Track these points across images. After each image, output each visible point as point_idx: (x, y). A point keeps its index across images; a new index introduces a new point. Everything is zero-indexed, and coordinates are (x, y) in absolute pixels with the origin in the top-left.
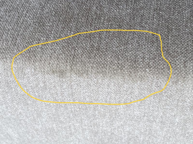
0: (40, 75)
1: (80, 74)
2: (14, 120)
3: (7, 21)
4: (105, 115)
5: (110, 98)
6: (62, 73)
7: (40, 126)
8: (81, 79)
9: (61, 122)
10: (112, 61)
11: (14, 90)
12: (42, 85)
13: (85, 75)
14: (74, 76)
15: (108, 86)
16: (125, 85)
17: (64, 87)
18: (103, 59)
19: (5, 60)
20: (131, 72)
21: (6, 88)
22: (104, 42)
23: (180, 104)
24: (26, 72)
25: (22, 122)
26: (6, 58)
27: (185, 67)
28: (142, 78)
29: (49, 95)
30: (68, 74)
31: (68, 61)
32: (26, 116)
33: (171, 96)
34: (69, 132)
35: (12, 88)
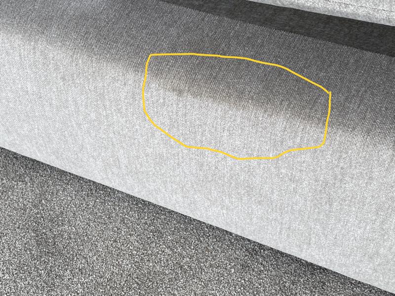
0: (162, 91)
1: (195, 95)
2: (129, 139)
3: (146, 42)
4: (211, 143)
5: (217, 124)
6: (180, 93)
7: (152, 150)
8: (196, 100)
9: (172, 147)
10: (223, 90)
11: (137, 102)
12: (162, 101)
13: (198, 97)
14: (190, 97)
15: (216, 110)
16: (230, 112)
17: (180, 106)
18: (217, 86)
19: (137, 72)
20: (236, 101)
21: (131, 100)
22: (222, 73)
23: (273, 137)
24: (152, 87)
25: (136, 141)
26: (138, 72)
27: (281, 104)
28: (244, 107)
29: (165, 113)
30: (185, 94)
31: (188, 83)
32: (141, 134)
33: (266, 128)
34: (177, 161)
35: (136, 100)
